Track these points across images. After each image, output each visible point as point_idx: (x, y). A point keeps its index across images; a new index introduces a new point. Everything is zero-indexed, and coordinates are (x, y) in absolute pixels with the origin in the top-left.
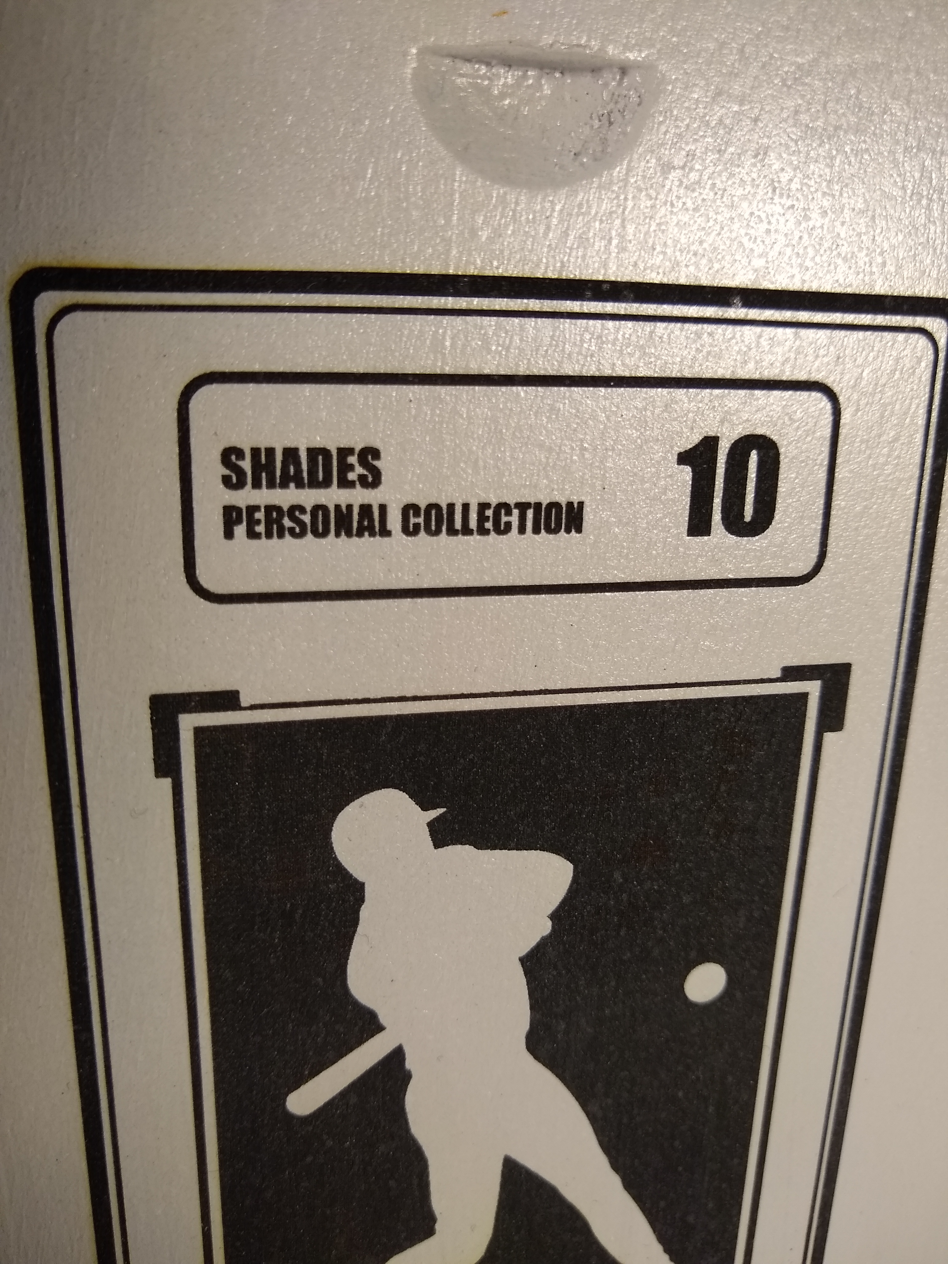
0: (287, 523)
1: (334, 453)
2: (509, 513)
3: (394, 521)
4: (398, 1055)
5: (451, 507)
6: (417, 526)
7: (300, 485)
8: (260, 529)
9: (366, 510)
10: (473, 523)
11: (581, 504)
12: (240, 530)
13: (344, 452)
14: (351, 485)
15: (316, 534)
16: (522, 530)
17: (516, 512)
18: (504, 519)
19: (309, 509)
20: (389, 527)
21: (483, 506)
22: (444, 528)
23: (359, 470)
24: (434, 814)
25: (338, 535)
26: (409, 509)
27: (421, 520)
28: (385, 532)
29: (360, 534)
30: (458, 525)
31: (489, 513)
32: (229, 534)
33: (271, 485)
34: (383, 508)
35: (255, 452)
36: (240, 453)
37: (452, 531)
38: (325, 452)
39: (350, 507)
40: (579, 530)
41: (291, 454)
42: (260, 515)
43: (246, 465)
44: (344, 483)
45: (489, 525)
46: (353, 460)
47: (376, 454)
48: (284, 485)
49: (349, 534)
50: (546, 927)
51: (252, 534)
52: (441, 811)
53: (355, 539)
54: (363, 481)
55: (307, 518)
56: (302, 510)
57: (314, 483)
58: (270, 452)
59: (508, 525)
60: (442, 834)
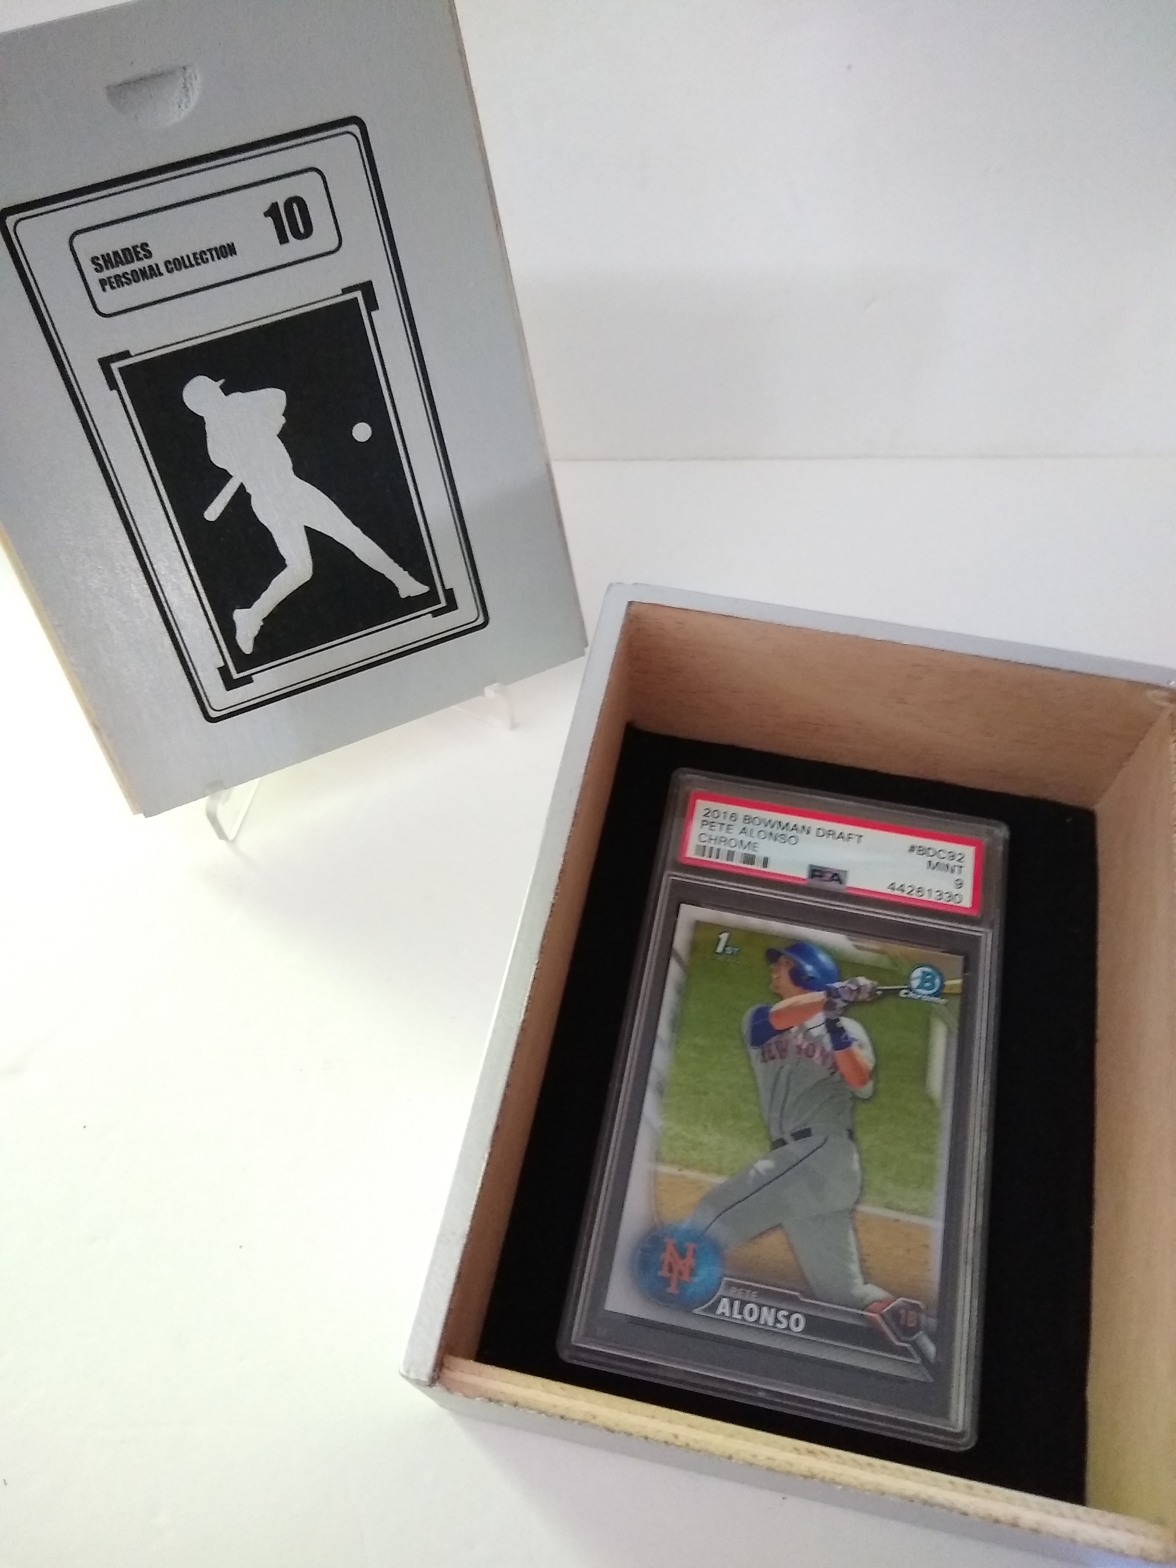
0: (123, 280)
1: (132, 249)
2: (206, 254)
3: (163, 269)
4: (242, 487)
5: (182, 257)
6: (172, 268)
7: (123, 264)
8: (115, 285)
10: (193, 262)
11: (233, 244)
12: (108, 287)
13: (135, 247)
14: (142, 259)
15: (135, 281)
16: (213, 259)
17: (208, 253)
18: (204, 257)
19: (129, 273)
20: (162, 271)
21: (194, 254)
22: (183, 267)
23: (143, 253)
24: (220, 382)
25: (143, 280)
26: (167, 263)
27: (173, 266)
28: (161, 274)
29: (152, 277)
30: (188, 264)
31: (198, 256)
32: (104, 290)
33: (113, 267)
34: (157, 265)
35: (103, 256)
36: (98, 258)
37: (186, 267)
38: (128, 249)
39: (144, 268)
40: (235, 254)
41: (116, 253)
42: (113, 280)
43: (101, 262)
44: (139, 259)
45: (200, 261)
46: (139, 249)
47: (147, 245)
48: (117, 266)
49: (148, 279)
50: (283, 420)
51: (112, 288)
52: (223, 380)
53: (151, 280)
54: (146, 257)
55: (130, 276)
56: (127, 273)
57: (128, 262)
58: (108, 254)
60: (227, 390)
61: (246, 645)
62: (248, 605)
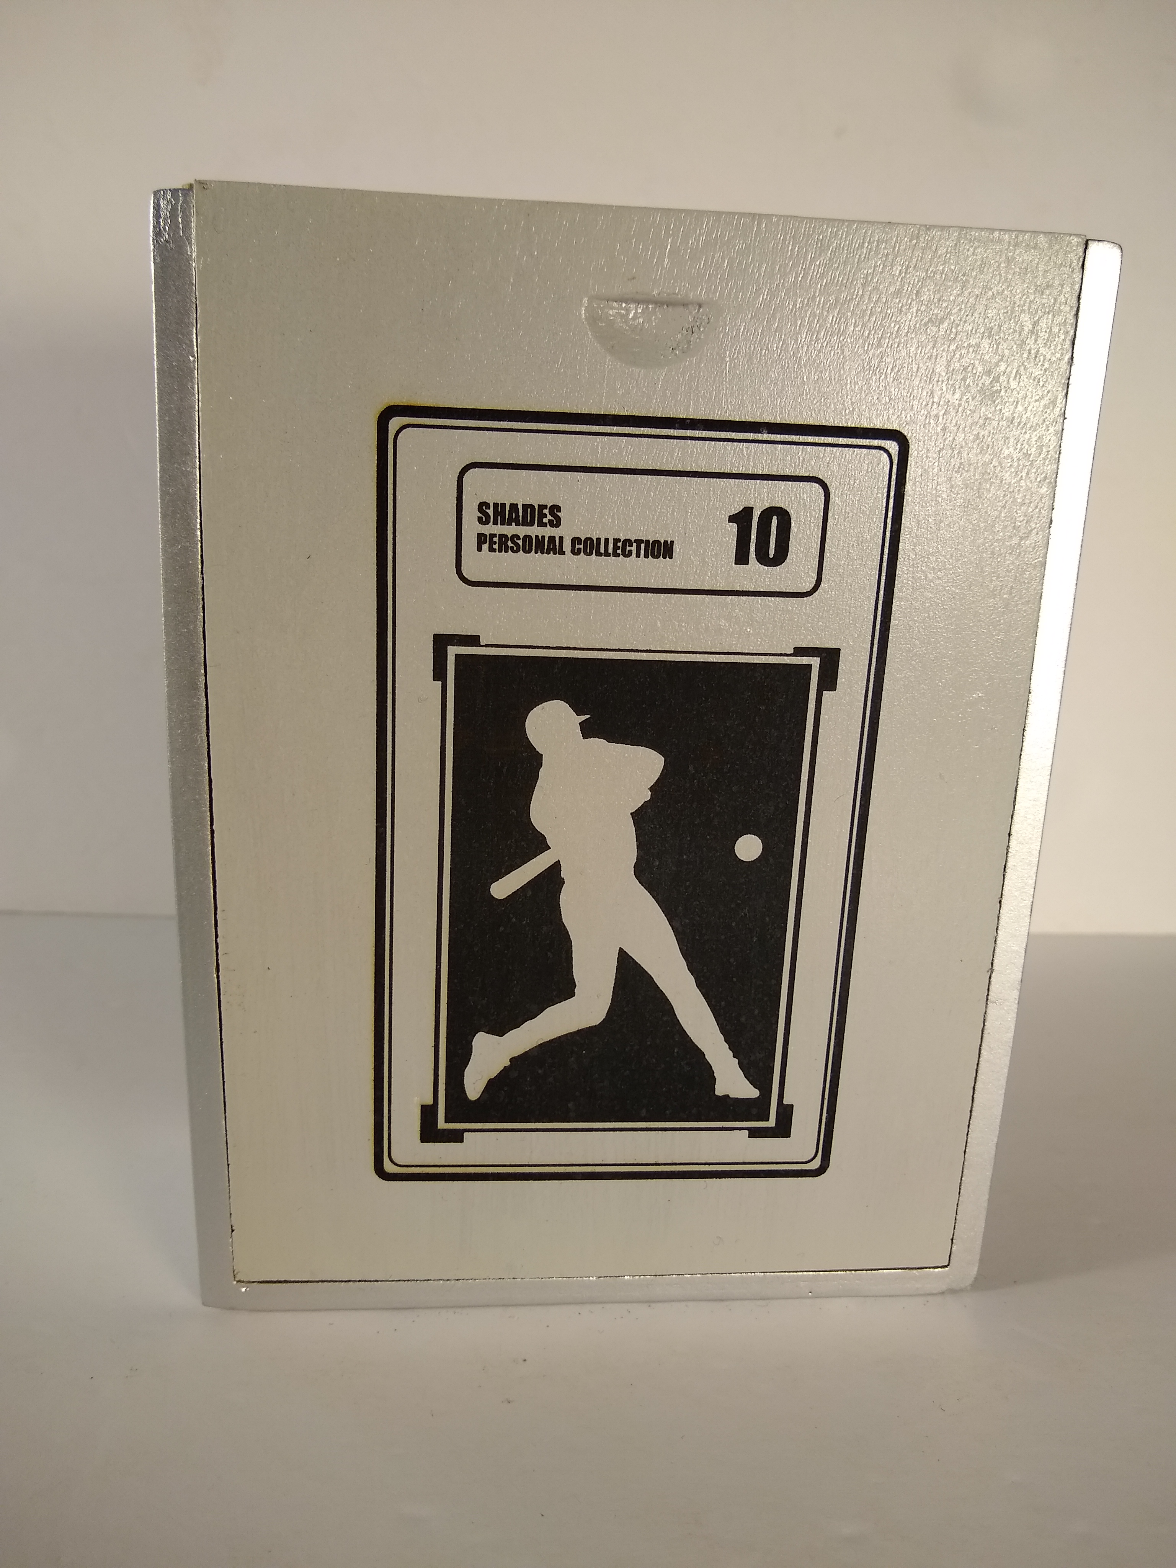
0: (510, 544)
1: (537, 507)
2: (631, 545)
3: (567, 546)
5: (599, 540)
6: (579, 549)
7: (517, 524)
8: (496, 547)
9: (552, 539)
10: (610, 550)
11: (672, 542)
12: (485, 547)
13: (542, 507)
14: (545, 525)
15: (525, 552)
16: (638, 555)
17: (635, 545)
18: (628, 548)
19: (521, 537)
20: (564, 549)
21: (616, 541)
23: (549, 517)
24: (583, 718)
25: (536, 552)
26: (575, 540)
27: (581, 546)
28: (562, 552)
29: (548, 553)
30: (602, 551)
31: (620, 544)
32: (479, 549)
33: (503, 524)
34: (561, 539)
35: (496, 505)
36: (487, 505)
37: (598, 554)
38: (532, 507)
39: (543, 537)
40: (671, 557)
41: (514, 507)
42: (496, 539)
43: (490, 512)
44: (541, 524)
45: (619, 551)
46: (546, 511)
47: (559, 509)
48: (510, 524)
49: (542, 553)
50: (648, 795)
51: (492, 550)
52: (589, 716)
53: (545, 556)
54: (552, 525)
55: (520, 542)
56: (518, 538)
57: (525, 523)
58: (503, 505)
59: (630, 552)
60: (587, 731)
61: (473, 1088)
62: (500, 1031)
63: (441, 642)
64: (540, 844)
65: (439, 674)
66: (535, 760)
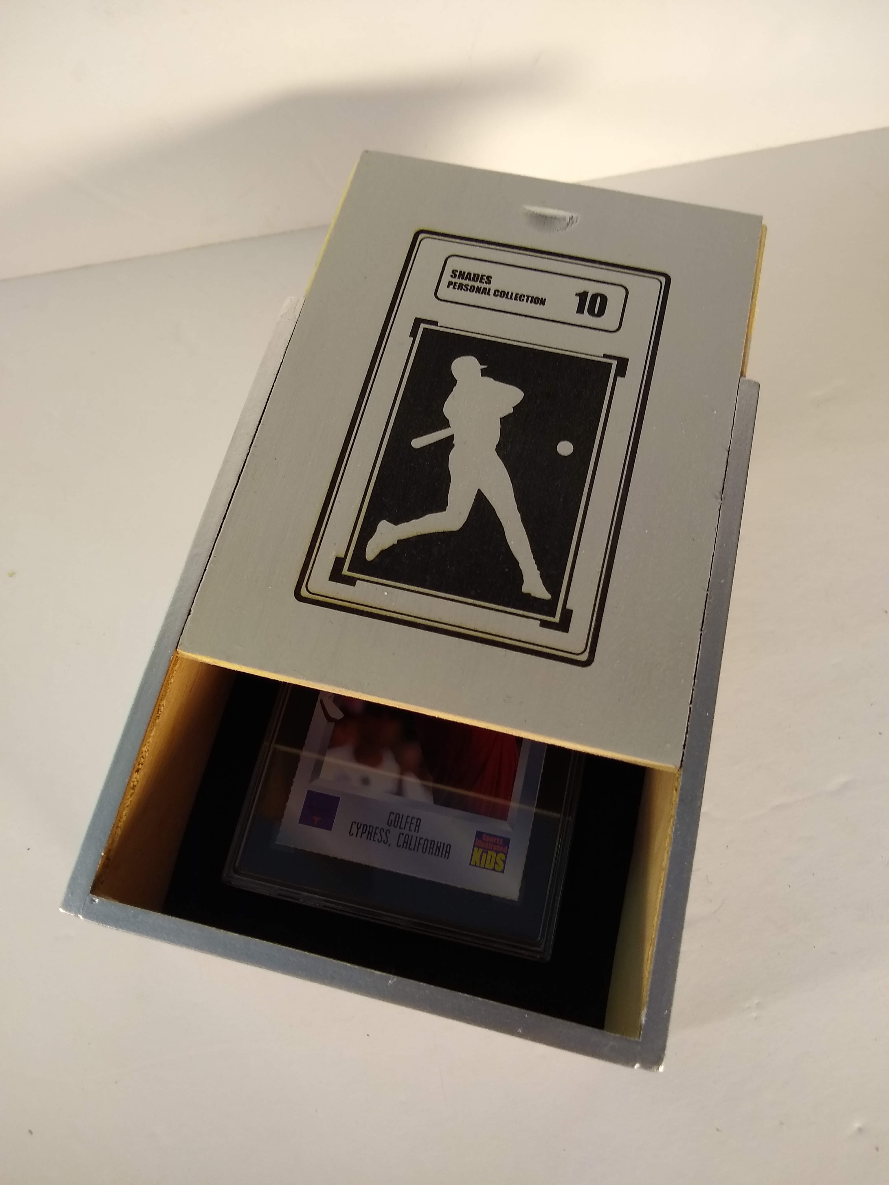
1: (480, 276)
2: (524, 297)
3: (492, 292)
4: (452, 437)
5: (508, 293)
6: (498, 295)
7: (469, 280)
8: (457, 287)
9: (485, 289)
10: (514, 297)
11: (545, 299)
12: (451, 287)
13: (482, 276)
14: (483, 283)
15: (470, 291)
16: (527, 301)
17: (526, 298)
18: (522, 298)
19: (470, 286)
21: (517, 294)
22: (505, 297)
23: (486, 280)
24: (483, 367)
26: (497, 291)
28: (489, 294)
29: (482, 294)
30: (509, 297)
31: (519, 296)
32: (448, 286)
33: (462, 278)
34: (489, 289)
35: (461, 272)
36: (457, 271)
37: (507, 297)
38: (478, 275)
39: (481, 288)
40: (544, 305)
41: (469, 274)
42: (457, 285)
43: (458, 274)
44: (481, 282)
45: (518, 299)
46: (485, 278)
47: (491, 278)
48: (466, 279)
49: (479, 293)
50: (511, 411)
51: (454, 288)
52: (486, 367)
54: (486, 283)
55: (469, 288)
56: (469, 285)
57: (473, 280)
58: (464, 273)
59: (523, 300)
60: (484, 373)
61: (372, 552)
62: (396, 521)
63: (418, 322)
64: (446, 424)
65: (413, 334)
66: (453, 382)
